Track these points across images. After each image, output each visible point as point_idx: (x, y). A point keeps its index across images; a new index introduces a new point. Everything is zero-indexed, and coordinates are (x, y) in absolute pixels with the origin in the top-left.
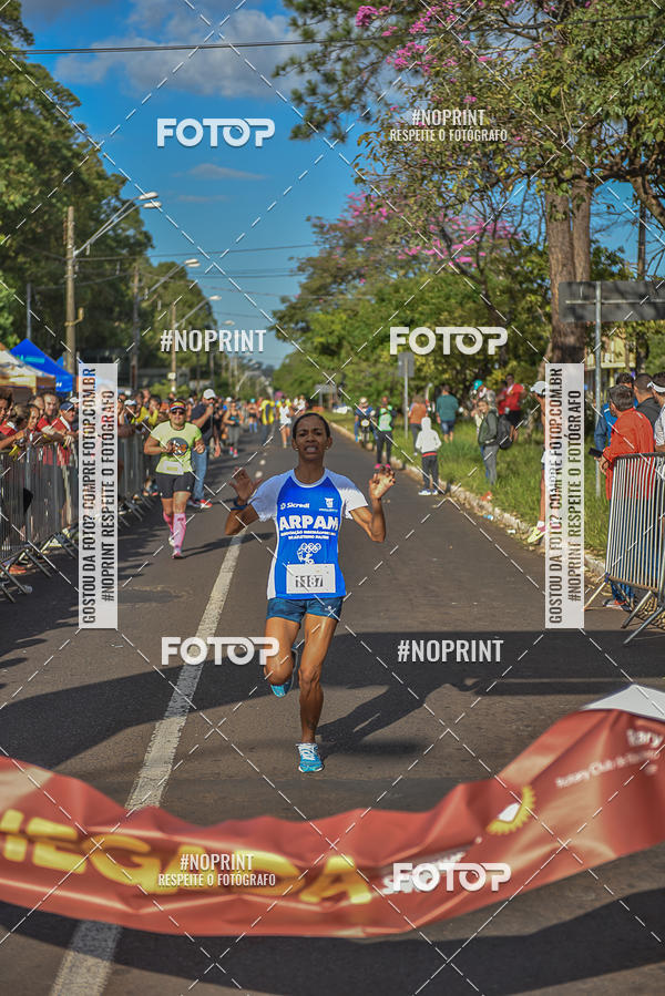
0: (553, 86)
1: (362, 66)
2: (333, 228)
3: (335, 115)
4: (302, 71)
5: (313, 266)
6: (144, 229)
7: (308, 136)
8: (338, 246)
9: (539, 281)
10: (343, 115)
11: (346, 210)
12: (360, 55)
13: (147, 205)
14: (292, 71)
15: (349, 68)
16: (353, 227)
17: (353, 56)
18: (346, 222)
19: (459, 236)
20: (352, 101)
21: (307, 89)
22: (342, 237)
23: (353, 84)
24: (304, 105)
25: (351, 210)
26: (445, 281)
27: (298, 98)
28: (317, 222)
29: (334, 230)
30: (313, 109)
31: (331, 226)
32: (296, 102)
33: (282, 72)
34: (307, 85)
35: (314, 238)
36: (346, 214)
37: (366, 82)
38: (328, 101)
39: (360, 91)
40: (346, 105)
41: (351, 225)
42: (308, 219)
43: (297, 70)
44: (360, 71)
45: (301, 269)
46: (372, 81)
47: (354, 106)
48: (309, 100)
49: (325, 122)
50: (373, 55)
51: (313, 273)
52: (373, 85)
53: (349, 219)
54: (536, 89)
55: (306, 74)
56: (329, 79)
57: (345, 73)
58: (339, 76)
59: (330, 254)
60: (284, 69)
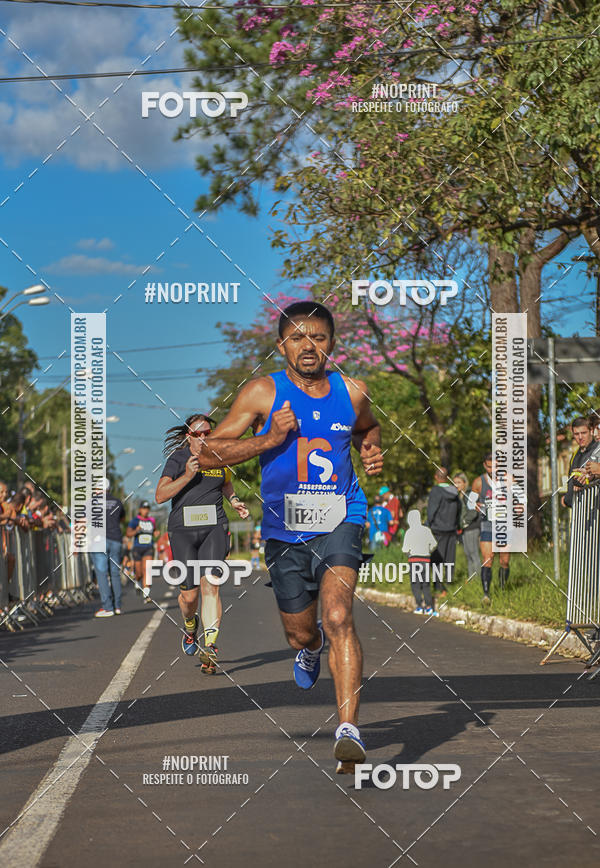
0: (493, 117)
1: (276, 129)
2: (247, 335)
3: (246, 185)
4: (208, 134)
5: (225, 380)
6: (28, 347)
7: (215, 208)
8: (252, 355)
9: (485, 375)
10: (255, 184)
11: (262, 315)
12: (276, 117)
13: (33, 301)
14: (196, 136)
15: (261, 131)
16: (269, 334)
17: (267, 117)
18: (261, 328)
19: (392, 342)
20: (266, 168)
21: (215, 155)
22: (257, 346)
23: (265, 150)
24: (210, 174)
25: (268, 314)
26: (377, 386)
27: (204, 166)
28: (228, 328)
29: (248, 339)
30: (220, 178)
31: (244, 333)
32: (202, 171)
33: (185, 135)
34: (215, 151)
35: (226, 346)
36: (261, 319)
37: (282, 147)
38: (238, 168)
39: (274, 156)
40: (259, 173)
41: (267, 331)
42: (218, 325)
43: (203, 133)
44: (274, 134)
45: (211, 384)
46: (288, 145)
47: (268, 174)
48: (217, 167)
49: (235, 191)
50: (288, 118)
51: (224, 387)
52: (289, 150)
53: (265, 324)
54: (475, 120)
55: (212, 137)
56: (239, 143)
57: (257, 135)
58: (251, 140)
59: (244, 365)
60: (187, 131)
